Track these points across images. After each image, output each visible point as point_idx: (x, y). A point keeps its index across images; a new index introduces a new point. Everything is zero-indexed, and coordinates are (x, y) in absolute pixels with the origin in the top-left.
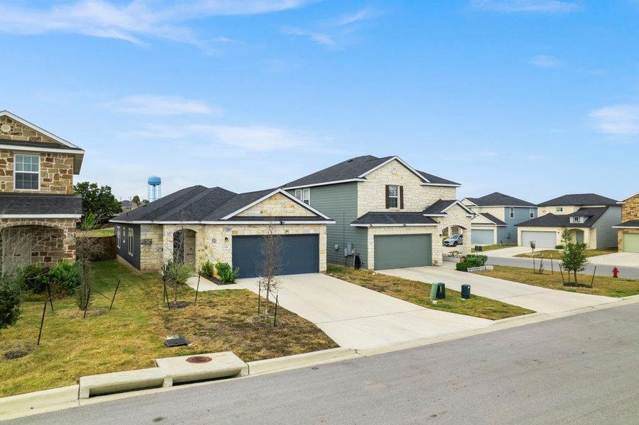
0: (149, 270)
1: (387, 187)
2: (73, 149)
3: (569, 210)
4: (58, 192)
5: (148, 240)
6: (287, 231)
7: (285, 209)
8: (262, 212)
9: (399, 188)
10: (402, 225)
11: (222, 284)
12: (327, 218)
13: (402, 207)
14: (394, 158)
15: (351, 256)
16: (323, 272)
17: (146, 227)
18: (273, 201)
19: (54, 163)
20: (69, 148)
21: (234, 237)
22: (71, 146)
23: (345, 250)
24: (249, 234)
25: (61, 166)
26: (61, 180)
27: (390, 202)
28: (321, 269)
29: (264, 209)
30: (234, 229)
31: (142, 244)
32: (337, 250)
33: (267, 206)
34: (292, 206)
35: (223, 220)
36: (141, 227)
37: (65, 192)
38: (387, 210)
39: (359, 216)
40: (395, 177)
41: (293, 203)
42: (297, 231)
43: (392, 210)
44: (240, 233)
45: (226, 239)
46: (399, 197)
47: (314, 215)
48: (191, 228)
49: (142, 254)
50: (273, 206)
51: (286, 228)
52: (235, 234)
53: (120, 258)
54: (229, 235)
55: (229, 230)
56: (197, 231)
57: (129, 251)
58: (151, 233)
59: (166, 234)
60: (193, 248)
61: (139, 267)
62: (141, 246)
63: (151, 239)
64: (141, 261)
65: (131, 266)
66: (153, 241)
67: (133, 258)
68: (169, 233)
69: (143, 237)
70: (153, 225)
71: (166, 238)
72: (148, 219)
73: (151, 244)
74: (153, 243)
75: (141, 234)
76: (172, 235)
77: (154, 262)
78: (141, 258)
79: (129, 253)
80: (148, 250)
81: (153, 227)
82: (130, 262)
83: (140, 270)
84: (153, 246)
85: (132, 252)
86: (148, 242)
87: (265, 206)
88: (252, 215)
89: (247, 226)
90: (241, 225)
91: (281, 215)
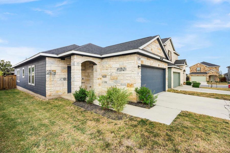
0: (54, 95)
1: (168, 50)
5: (53, 71)
6: (159, 65)
8: (151, 50)
9: (170, 52)
17: (51, 60)
18: (155, 43)
24: (147, 64)
31: (48, 74)
34: (160, 50)
36: (47, 59)
44: (144, 63)
45: (138, 67)
46: (170, 56)
48: (93, 61)
49: (47, 83)
50: (155, 47)
52: (142, 63)
53: (19, 88)
55: (140, 59)
56: (96, 64)
57: (30, 82)
58: (55, 65)
59: (76, 64)
60: (84, 78)
61: (44, 94)
62: (47, 76)
63: (55, 71)
64: (47, 89)
65: (31, 92)
66: (56, 72)
67: (34, 87)
68: (78, 63)
69: (48, 68)
70: (56, 59)
71: (75, 67)
72: (53, 53)
73: (55, 75)
74: (56, 73)
75: (47, 66)
76: (81, 65)
77: (58, 89)
78: (46, 86)
79: (29, 84)
80: (52, 79)
81: (56, 61)
82: (30, 90)
83: (45, 96)
84: (57, 76)
85: (33, 83)
86: (53, 73)
87: (152, 46)
88: (148, 51)
89: (147, 58)
90: (145, 57)
91: (157, 54)
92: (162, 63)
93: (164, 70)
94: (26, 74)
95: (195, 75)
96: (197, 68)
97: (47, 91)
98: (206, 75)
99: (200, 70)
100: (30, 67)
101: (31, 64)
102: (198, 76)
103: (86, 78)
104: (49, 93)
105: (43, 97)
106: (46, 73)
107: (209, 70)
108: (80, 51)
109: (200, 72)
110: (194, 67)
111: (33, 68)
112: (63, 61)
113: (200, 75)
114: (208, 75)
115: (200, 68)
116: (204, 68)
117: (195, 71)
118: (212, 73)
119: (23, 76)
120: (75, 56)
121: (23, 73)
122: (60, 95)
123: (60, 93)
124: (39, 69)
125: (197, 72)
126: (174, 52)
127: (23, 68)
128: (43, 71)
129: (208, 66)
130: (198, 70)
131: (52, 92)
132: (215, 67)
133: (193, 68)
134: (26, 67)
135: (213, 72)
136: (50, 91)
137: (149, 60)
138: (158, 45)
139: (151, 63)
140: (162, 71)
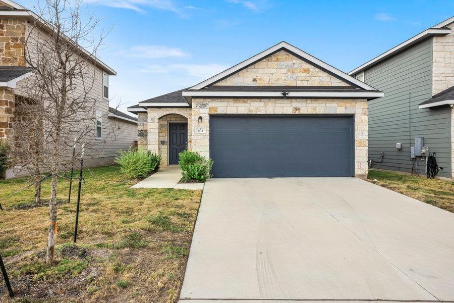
2: (20, 10)
4: (10, 64)
6: (296, 109)
7: (294, 76)
8: (255, 80)
12: (368, 89)
15: (421, 157)
16: (361, 176)
17: (143, 116)
18: (273, 63)
19: (5, 30)
20: (15, 9)
21: (212, 117)
22: (18, 8)
23: (412, 149)
24: (235, 112)
25: (11, 34)
26: (12, 50)
28: (358, 172)
29: (259, 75)
30: (213, 104)
31: (139, 135)
32: (400, 150)
33: (265, 70)
34: (306, 71)
35: (192, 91)
37: (16, 64)
39: (434, 93)
42: (314, 109)
44: (220, 111)
45: (201, 118)
47: (347, 85)
50: (274, 71)
51: (296, 104)
52: (213, 113)
54: (205, 113)
55: (204, 106)
56: (186, 117)
62: (138, 138)
68: (153, 119)
69: (140, 127)
71: (149, 124)
75: (138, 124)
76: (157, 121)
80: (145, 143)
87: (261, 71)
88: (239, 85)
89: (231, 100)
90: (223, 100)
91: (286, 85)
92: (320, 101)
93: (350, 117)
120: (149, 110)
137: (244, 102)
138: (290, 63)
139: (252, 109)
140: (344, 122)
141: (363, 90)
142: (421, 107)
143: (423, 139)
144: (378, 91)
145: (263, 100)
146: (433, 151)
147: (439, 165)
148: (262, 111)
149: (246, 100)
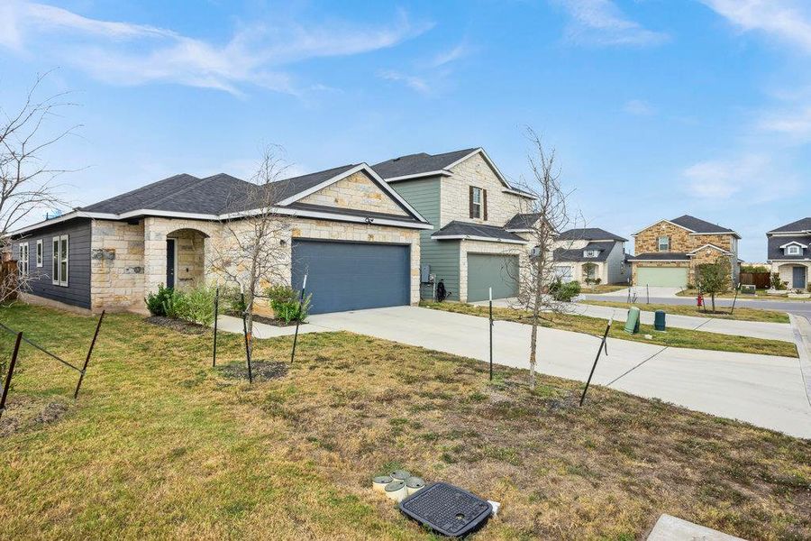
0: (110, 306)
1: (471, 188)
3: (580, 244)
5: (108, 250)
6: (371, 236)
7: (369, 200)
8: (336, 201)
9: (482, 191)
10: (496, 240)
11: (283, 325)
12: (422, 220)
13: (485, 219)
14: (478, 151)
15: (427, 283)
16: (414, 304)
17: (103, 226)
18: (352, 184)
21: (295, 240)
27: (474, 211)
28: (413, 301)
29: (341, 196)
30: (295, 224)
31: (96, 257)
33: (346, 191)
34: (379, 196)
35: (279, 206)
36: (94, 224)
38: (470, 221)
39: (442, 226)
40: (479, 177)
41: (379, 191)
42: (384, 236)
43: (475, 221)
44: (303, 235)
45: (282, 242)
46: (482, 204)
47: (405, 214)
48: (199, 228)
49: (93, 277)
50: (353, 192)
51: (370, 230)
52: (296, 236)
53: (25, 297)
54: (287, 235)
55: (286, 226)
56: (207, 236)
57: (56, 278)
58: (114, 238)
59: (152, 236)
60: (191, 268)
61: (86, 304)
62: (93, 261)
63: (113, 250)
64: (93, 290)
65: (59, 305)
66: (117, 252)
67: (67, 290)
68: (158, 235)
69: (96, 244)
70: (116, 223)
71: (152, 243)
72: (107, 211)
73: (113, 259)
74: (117, 256)
75: (93, 239)
76: (165, 238)
77: (120, 292)
78: (92, 284)
79: (55, 283)
80: (106, 270)
81: (116, 228)
82: (56, 298)
83: (90, 308)
84: (117, 263)
85: (64, 279)
86: (108, 256)
87: (342, 191)
88: (321, 204)
89: (314, 221)
90: (306, 220)
91: (363, 209)
92: (389, 229)
93: (407, 247)
94: (47, 258)
95: (651, 265)
96: (657, 239)
97: (93, 297)
98: (687, 265)
99: (670, 244)
100: (56, 239)
101: (60, 233)
102: (659, 266)
103: (196, 268)
104: (98, 300)
105: (86, 311)
106: (92, 256)
107: (698, 247)
108: (162, 209)
109: (667, 251)
110: (649, 233)
111: (64, 242)
112: (132, 226)
113: (668, 263)
114: (693, 263)
115: (670, 239)
116: (682, 239)
117: (653, 250)
118: (707, 256)
119: (40, 262)
120: (152, 221)
121: (39, 254)
122: (124, 307)
123: (124, 303)
124: (78, 246)
125: (660, 251)
126: (505, 189)
127: (40, 242)
128: (84, 251)
129: (694, 233)
130: (663, 247)
131: (105, 300)
132: (719, 236)
133: (645, 239)
134: (46, 237)
135: (709, 252)
136: (101, 296)
137: (326, 225)
138: (367, 186)
139: (334, 233)
140: (401, 250)
141: (418, 221)
142: (433, 238)
143: (430, 267)
144: (428, 224)
145: (343, 224)
146: (440, 278)
147: (447, 290)
148: (343, 237)
149: (328, 222)
